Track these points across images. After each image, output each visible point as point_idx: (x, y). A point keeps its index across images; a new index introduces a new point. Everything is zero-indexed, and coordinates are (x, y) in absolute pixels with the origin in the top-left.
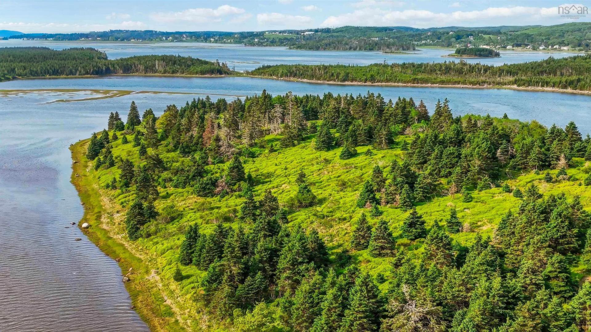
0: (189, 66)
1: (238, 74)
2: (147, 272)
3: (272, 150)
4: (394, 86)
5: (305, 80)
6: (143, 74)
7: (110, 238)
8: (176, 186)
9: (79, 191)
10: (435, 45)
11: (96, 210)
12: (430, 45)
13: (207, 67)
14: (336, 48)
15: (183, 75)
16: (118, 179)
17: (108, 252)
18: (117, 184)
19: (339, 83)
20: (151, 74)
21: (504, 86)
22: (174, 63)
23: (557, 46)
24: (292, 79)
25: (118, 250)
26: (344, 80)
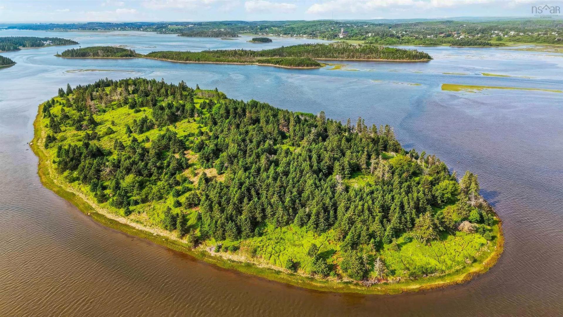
0: (115, 53)
1: (139, 56)
2: (47, 161)
4: (208, 63)
5: (169, 60)
6: (92, 57)
7: (39, 148)
8: (70, 126)
9: (35, 128)
10: (250, 33)
11: (38, 137)
12: (248, 33)
13: (125, 53)
14: (201, 36)
15: (113, 58)
16: (49, 124)
17: (36, 154)
18: (48, 126)
19: (184, 62)
20: (96, 57)
21: (254, 63)
22: (108, 51)
23: (301, 35)
24: (164, 59)
25: (40, 153)
26: (186, 61)
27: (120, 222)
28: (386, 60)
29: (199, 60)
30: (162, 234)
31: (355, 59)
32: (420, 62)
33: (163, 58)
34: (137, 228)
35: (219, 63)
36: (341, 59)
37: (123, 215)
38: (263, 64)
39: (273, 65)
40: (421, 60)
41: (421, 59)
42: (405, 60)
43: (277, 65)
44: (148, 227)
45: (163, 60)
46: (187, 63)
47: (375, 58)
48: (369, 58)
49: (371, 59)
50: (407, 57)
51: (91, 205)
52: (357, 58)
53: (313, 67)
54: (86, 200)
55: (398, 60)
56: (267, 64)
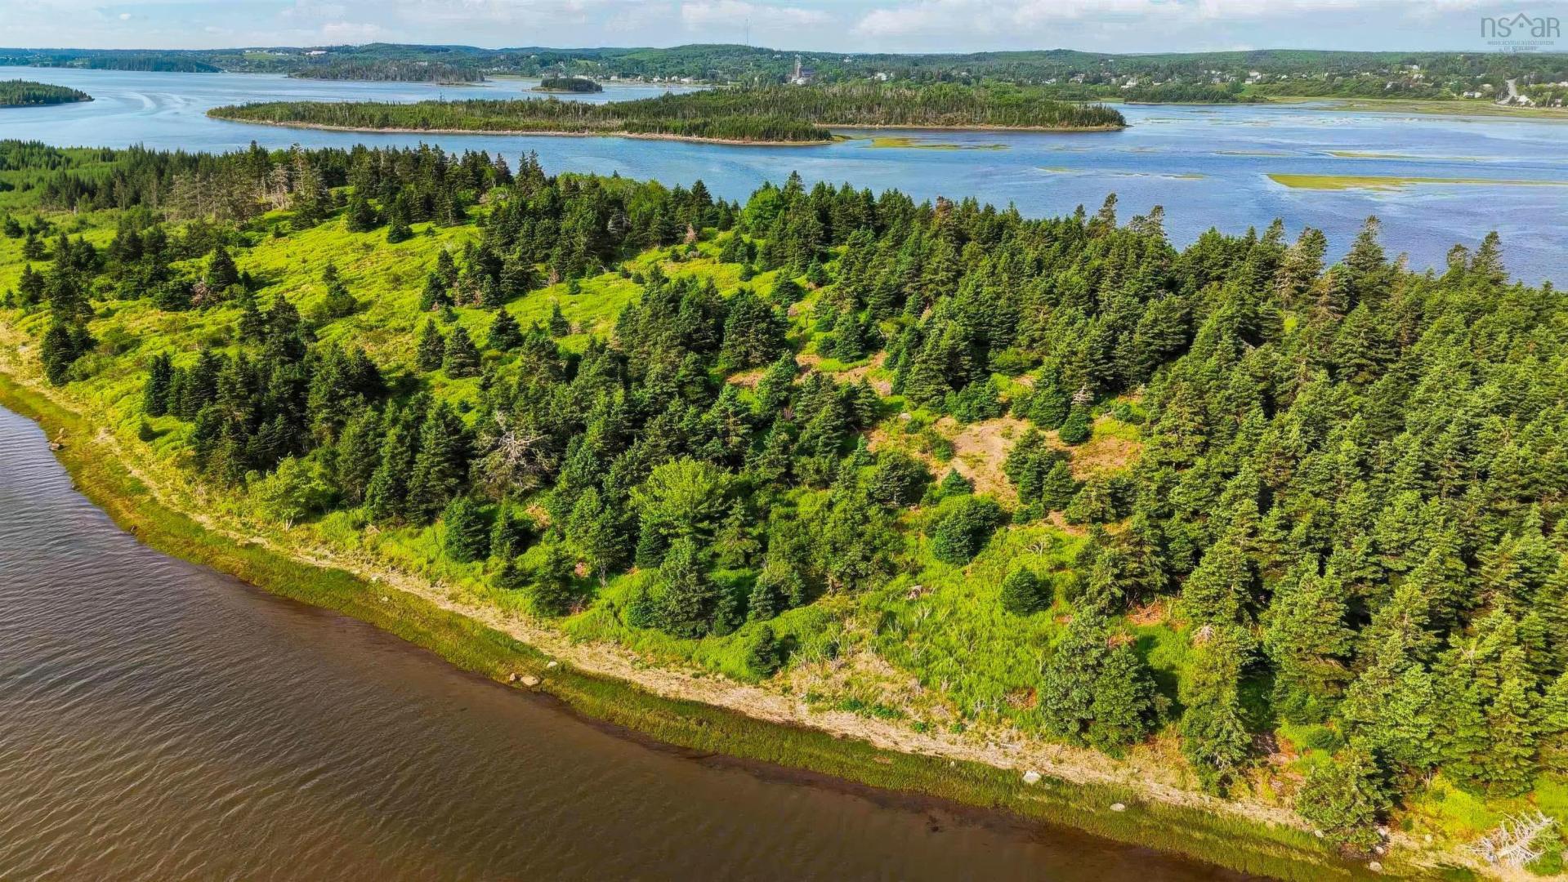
2: (92, 432)
3: (278, 235)
4: (459, 134)
5: (320, 126)
7: (17, 386)
8: (122, 298)
10: (511, 74)
16: (16, 292)
17: (17, 407)
18: (16, 301)
21: (612, 133)
23: (675, 78)
24: (298, 124)
26: (382, 126)
27: (752, 714)
28: (1004, 127)
29: (425, 124)
30: (1069, 772)
31: (909, 125)
32: (1100, 131)
33: (296, 119)
34: (882, 743)
35: (495, 132)
36: (866, 126)
37: (745, 671)
38: (644, 135)
39: (679, 137)
40: (1103, 127)
41: (1102, 123)
42: (1056, 128)
43: (695, 138)
44: (944, 733)
45: (295, 128)
46: (383, 133)
47: (969, 122)
48: (950, 122)
49: (958, 127)
50: (1063, 119)
51: (499, 628)
52: (914, 122)
53: (812, 142)
54: (448, 606)
55: (1038, 127)
56: (657, 135)
